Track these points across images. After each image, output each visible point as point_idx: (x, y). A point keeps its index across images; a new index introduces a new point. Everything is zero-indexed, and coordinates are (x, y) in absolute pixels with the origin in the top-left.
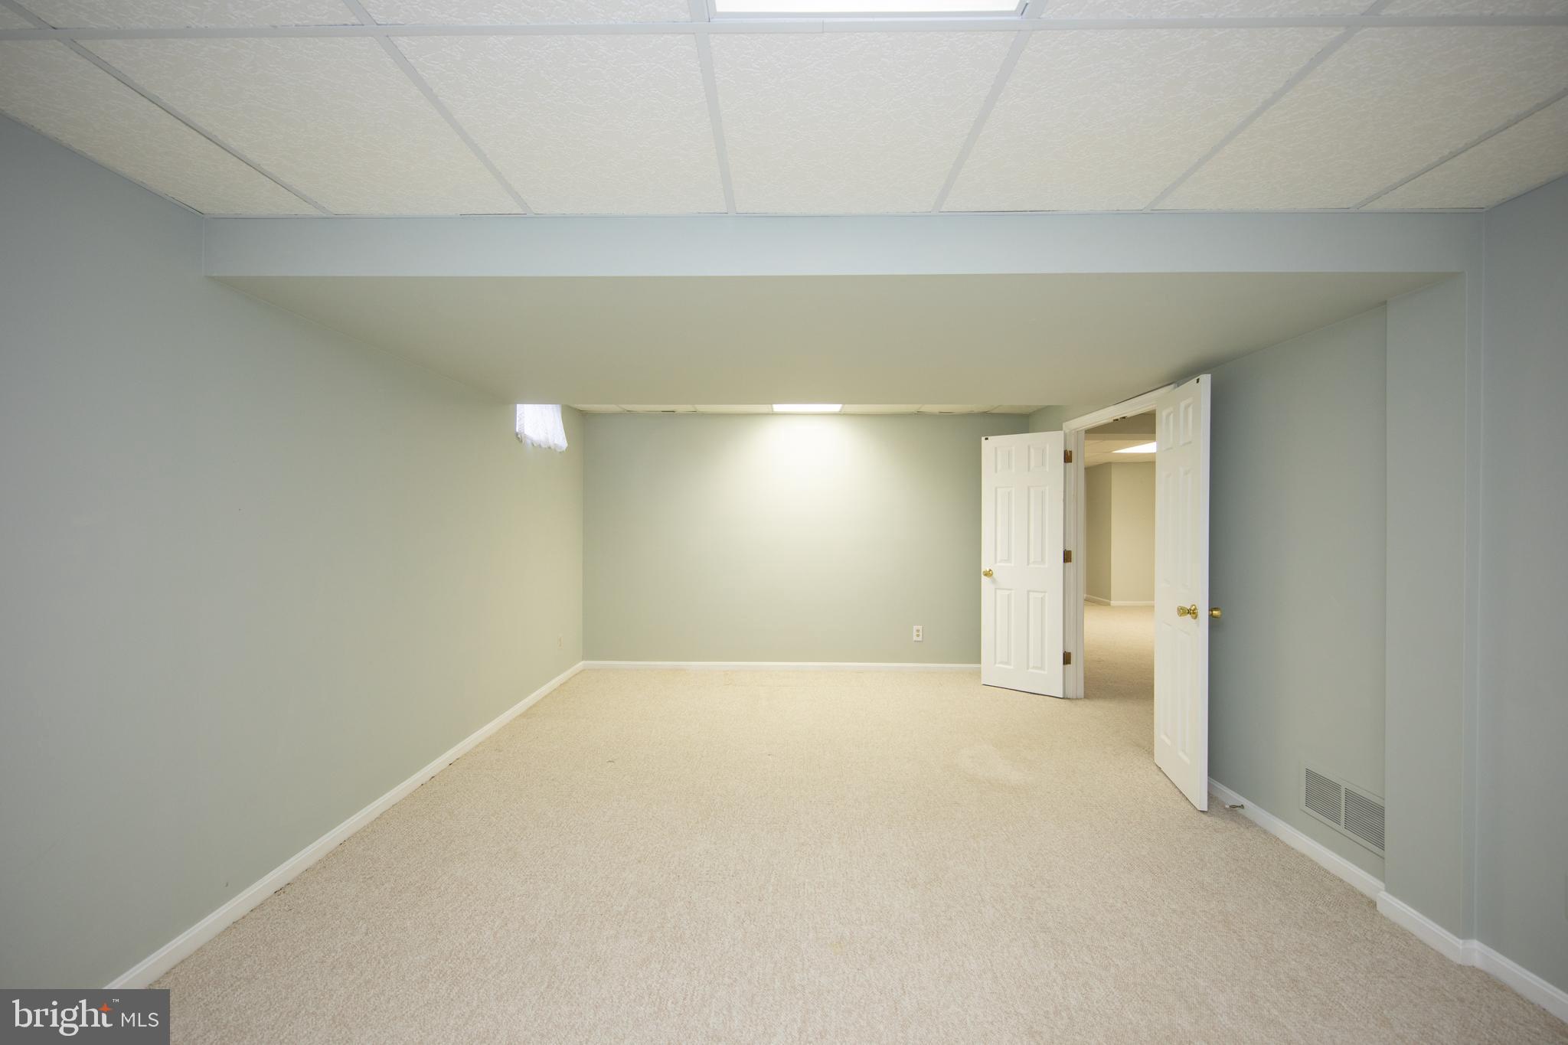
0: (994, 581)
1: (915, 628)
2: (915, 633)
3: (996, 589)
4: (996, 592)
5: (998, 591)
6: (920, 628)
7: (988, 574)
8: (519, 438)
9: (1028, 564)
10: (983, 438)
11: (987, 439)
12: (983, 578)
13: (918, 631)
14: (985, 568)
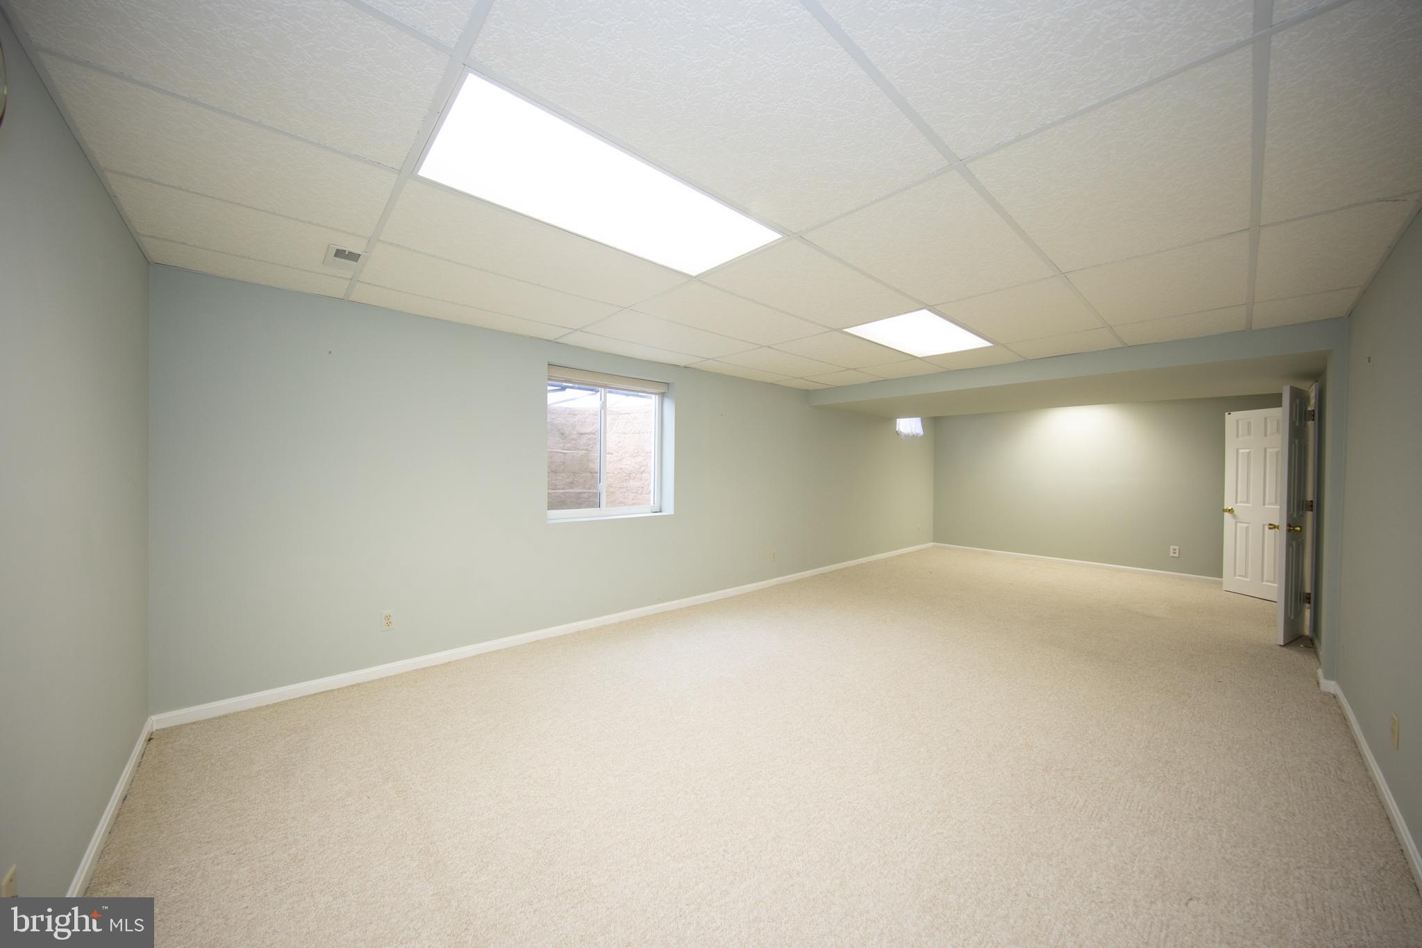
0: (1235, 517)
1: (1172, 547)
2: (1172, 551)
3: (1236, 522)
4: (1236, 525)
5: (1238, 524)
6: (1177, 548)
7: (1231, 511)
8: (898, 433)
9: (1264, 504)
10: (1227, 414)
11: (1229, 414)
12: (1227, 515)
13: (1174, 550)
14: (1227, 506)
